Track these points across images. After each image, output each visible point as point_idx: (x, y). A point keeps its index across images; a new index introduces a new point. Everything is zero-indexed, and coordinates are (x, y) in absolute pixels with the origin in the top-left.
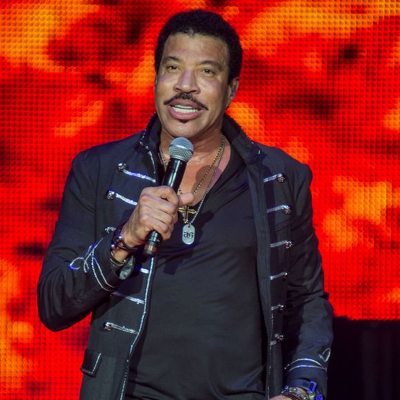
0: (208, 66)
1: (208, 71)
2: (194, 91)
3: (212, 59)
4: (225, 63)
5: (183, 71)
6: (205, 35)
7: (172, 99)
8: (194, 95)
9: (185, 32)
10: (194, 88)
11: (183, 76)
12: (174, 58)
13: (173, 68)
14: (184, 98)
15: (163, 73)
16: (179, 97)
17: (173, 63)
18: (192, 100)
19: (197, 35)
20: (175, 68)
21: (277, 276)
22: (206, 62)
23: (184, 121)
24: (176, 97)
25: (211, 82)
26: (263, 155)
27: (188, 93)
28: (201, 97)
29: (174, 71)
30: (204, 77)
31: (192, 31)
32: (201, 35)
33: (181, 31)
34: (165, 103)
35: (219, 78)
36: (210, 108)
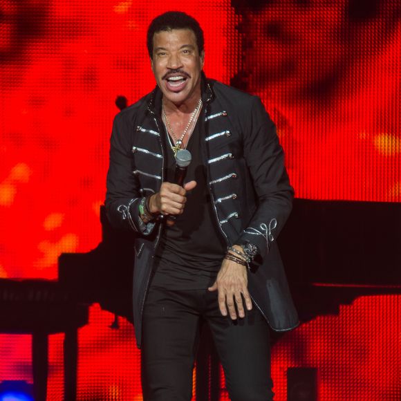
0: (185, 49)
1: (186, 52)
2: (181, 67)
3: (187, 44)
4: (195, 44)
5: (170, 55)
7: (166, 75)
8: (181, 69)
9: (166, 30)
11: (170, 58)
12: (162, 49)
13: (163, 54)
14: (174, 72)
16: (171, 73)
17: (162, 51)
19: (173, 30)
22: (183, 47)
23: (177, 92)
24: (169, 73)
25: (189, 58)
27: (176, 69)
28: (185, 69)
29: (164, 56)
30: (184, 56)
31: (170, 29)
32: (176, 30)
33: (162, 29)
34: (163, 78)
35: (193, 54)
36: (192, 76)
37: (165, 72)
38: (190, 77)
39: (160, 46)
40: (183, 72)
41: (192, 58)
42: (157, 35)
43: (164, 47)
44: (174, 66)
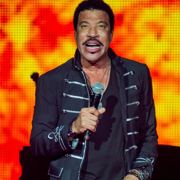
0: (101, 24)
1: (101, 26)
2: (97, 36)
3: (103, 21)
4: (108, 22)
5: (90, 27)
6: (98, 10)
7: (86, 42)
8: (97, 38)
9: (89, 9)
10: (97, 35)
12: (85, 22)
13: (85, 26)
14: (92, 40)
15: (80, 29)
16: (90, 40)
17: (85, 24)
18: (97, 41)
19: (94, 10)
20: (86, 27)
21: (134, 118)
22: (100, 22)
24: (88, 40)
25: (104, 31)
26: (123, 63)
27: (94, 37)
28: (100, 39)
29: (85, 28)
30: (100, 29)
31: (92, 8)
32: (97, 10)
33: (86, 9)
34: (83, 44)
35: (107, 29)
36: (104, 45)
37: (86, 39)
38: (103, 46)
39: (83, 20)
40: (98, 41)
41: (106, 32)
42: (82, 13)
43: (87, 21)
44: (93, 35)
